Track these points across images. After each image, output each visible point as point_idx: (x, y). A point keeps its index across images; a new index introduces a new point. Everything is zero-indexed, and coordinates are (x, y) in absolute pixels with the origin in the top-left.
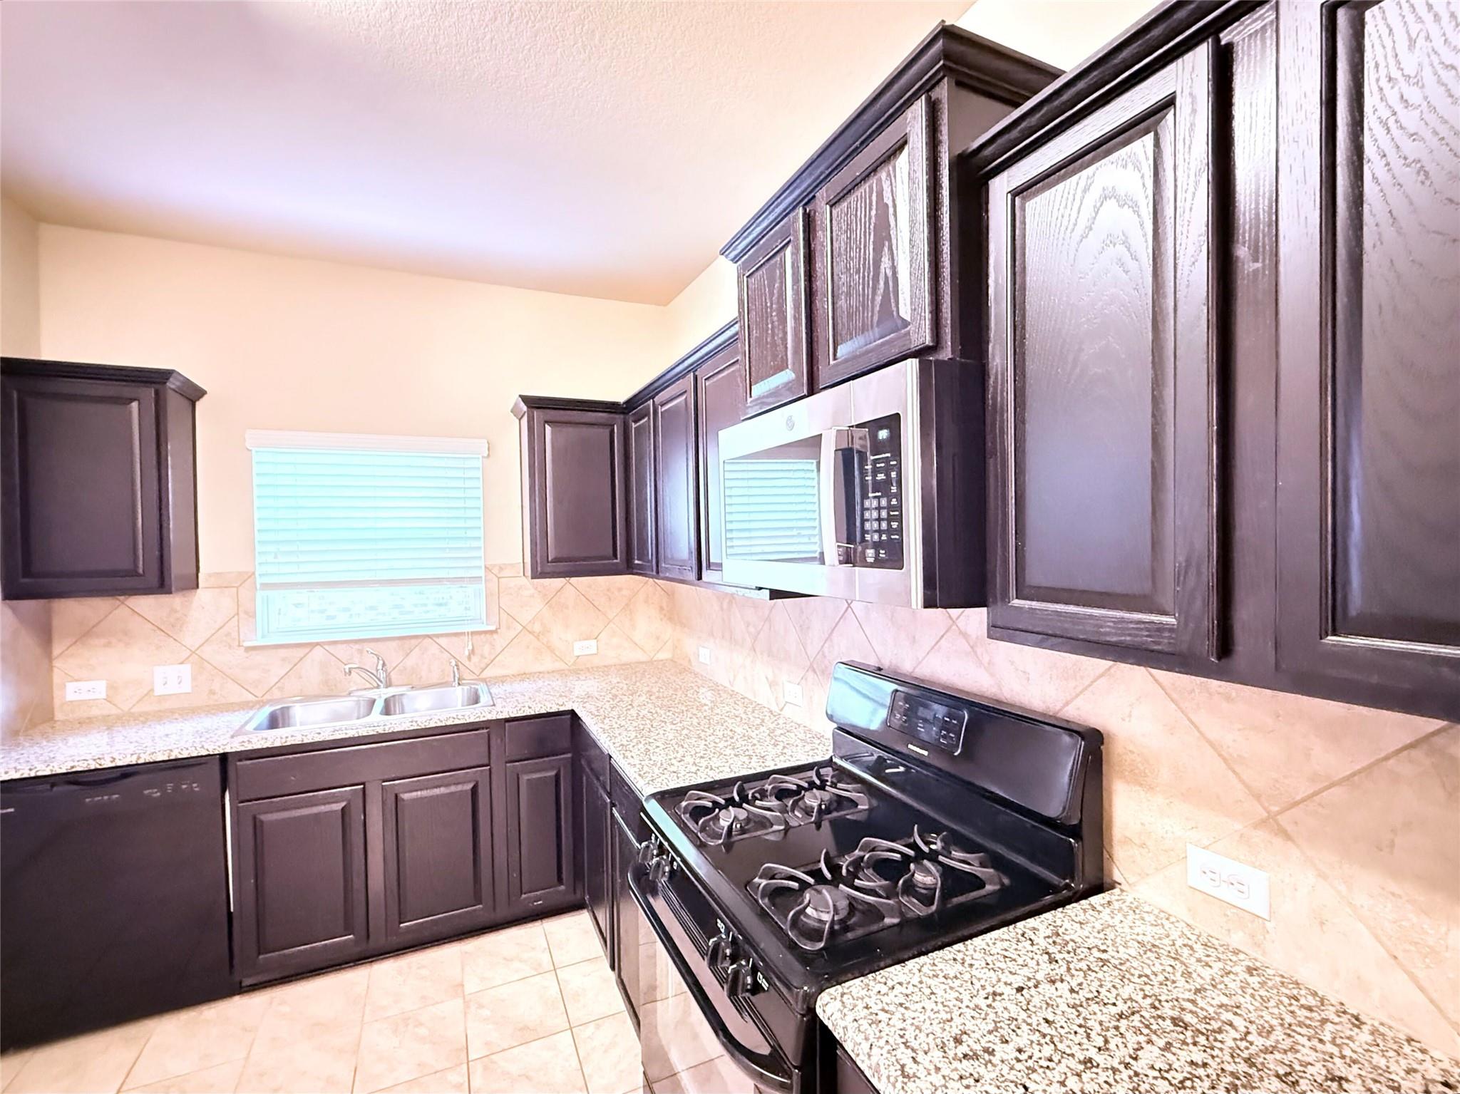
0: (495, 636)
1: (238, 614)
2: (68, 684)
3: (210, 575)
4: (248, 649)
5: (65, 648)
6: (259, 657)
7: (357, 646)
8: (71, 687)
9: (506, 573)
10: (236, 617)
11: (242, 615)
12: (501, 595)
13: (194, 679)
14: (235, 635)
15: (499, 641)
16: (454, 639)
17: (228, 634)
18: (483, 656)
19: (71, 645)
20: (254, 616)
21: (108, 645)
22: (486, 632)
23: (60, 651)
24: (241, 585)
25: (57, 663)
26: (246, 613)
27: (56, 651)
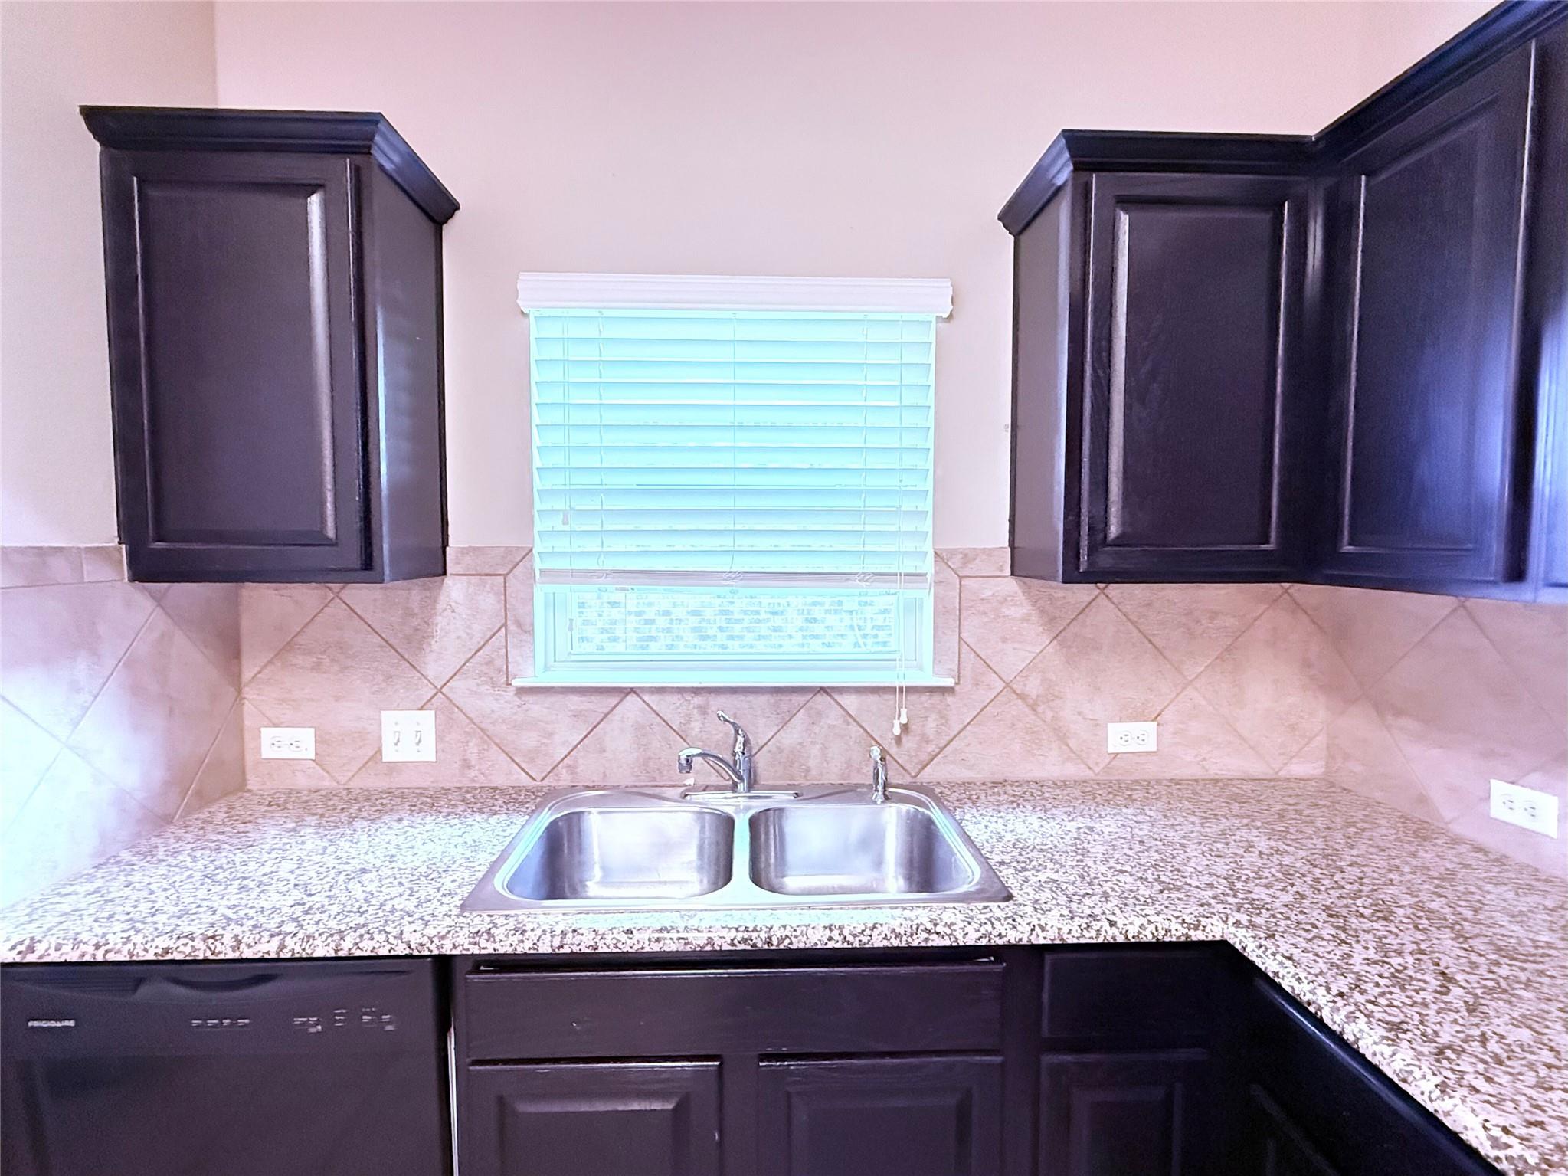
0: (949, 699)
1: (505, 625)
2: (263, 730)
3: (463, 551)
4: (522, 691)
5: (257, 669)
6: (537, 707)
7: (698, 700)
8: (268, 734)
9: (978, 567)
10: (503, 629)
11: (512, 627)
12: (964, 613)
13: (439, 738)
14: (500, 663)
15: (959, 711)
16: (872, 699)
17: (489, 663)
18: (925, 739)
19: (265, 666)
20: (530, 632)
21: (316, 667)
22: (932, 690)
23: (252, 675)
24: (510, 572)
25: (249, 693)
26: (519, 624)
27: (247, 674)
